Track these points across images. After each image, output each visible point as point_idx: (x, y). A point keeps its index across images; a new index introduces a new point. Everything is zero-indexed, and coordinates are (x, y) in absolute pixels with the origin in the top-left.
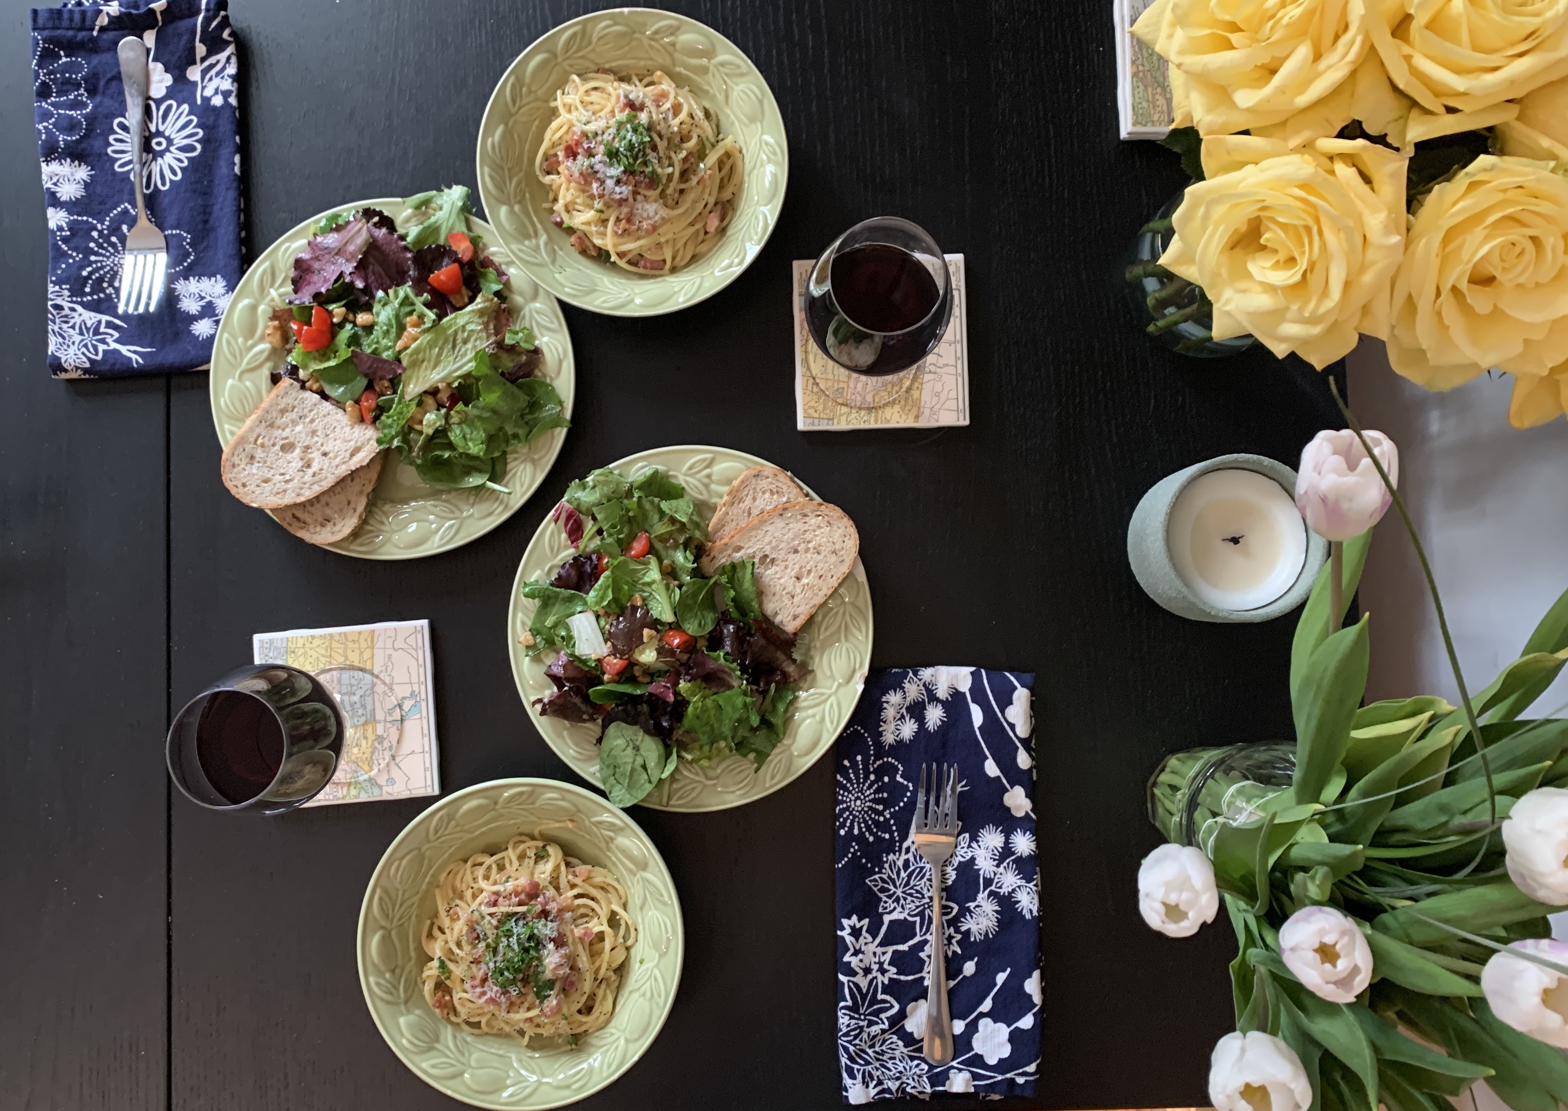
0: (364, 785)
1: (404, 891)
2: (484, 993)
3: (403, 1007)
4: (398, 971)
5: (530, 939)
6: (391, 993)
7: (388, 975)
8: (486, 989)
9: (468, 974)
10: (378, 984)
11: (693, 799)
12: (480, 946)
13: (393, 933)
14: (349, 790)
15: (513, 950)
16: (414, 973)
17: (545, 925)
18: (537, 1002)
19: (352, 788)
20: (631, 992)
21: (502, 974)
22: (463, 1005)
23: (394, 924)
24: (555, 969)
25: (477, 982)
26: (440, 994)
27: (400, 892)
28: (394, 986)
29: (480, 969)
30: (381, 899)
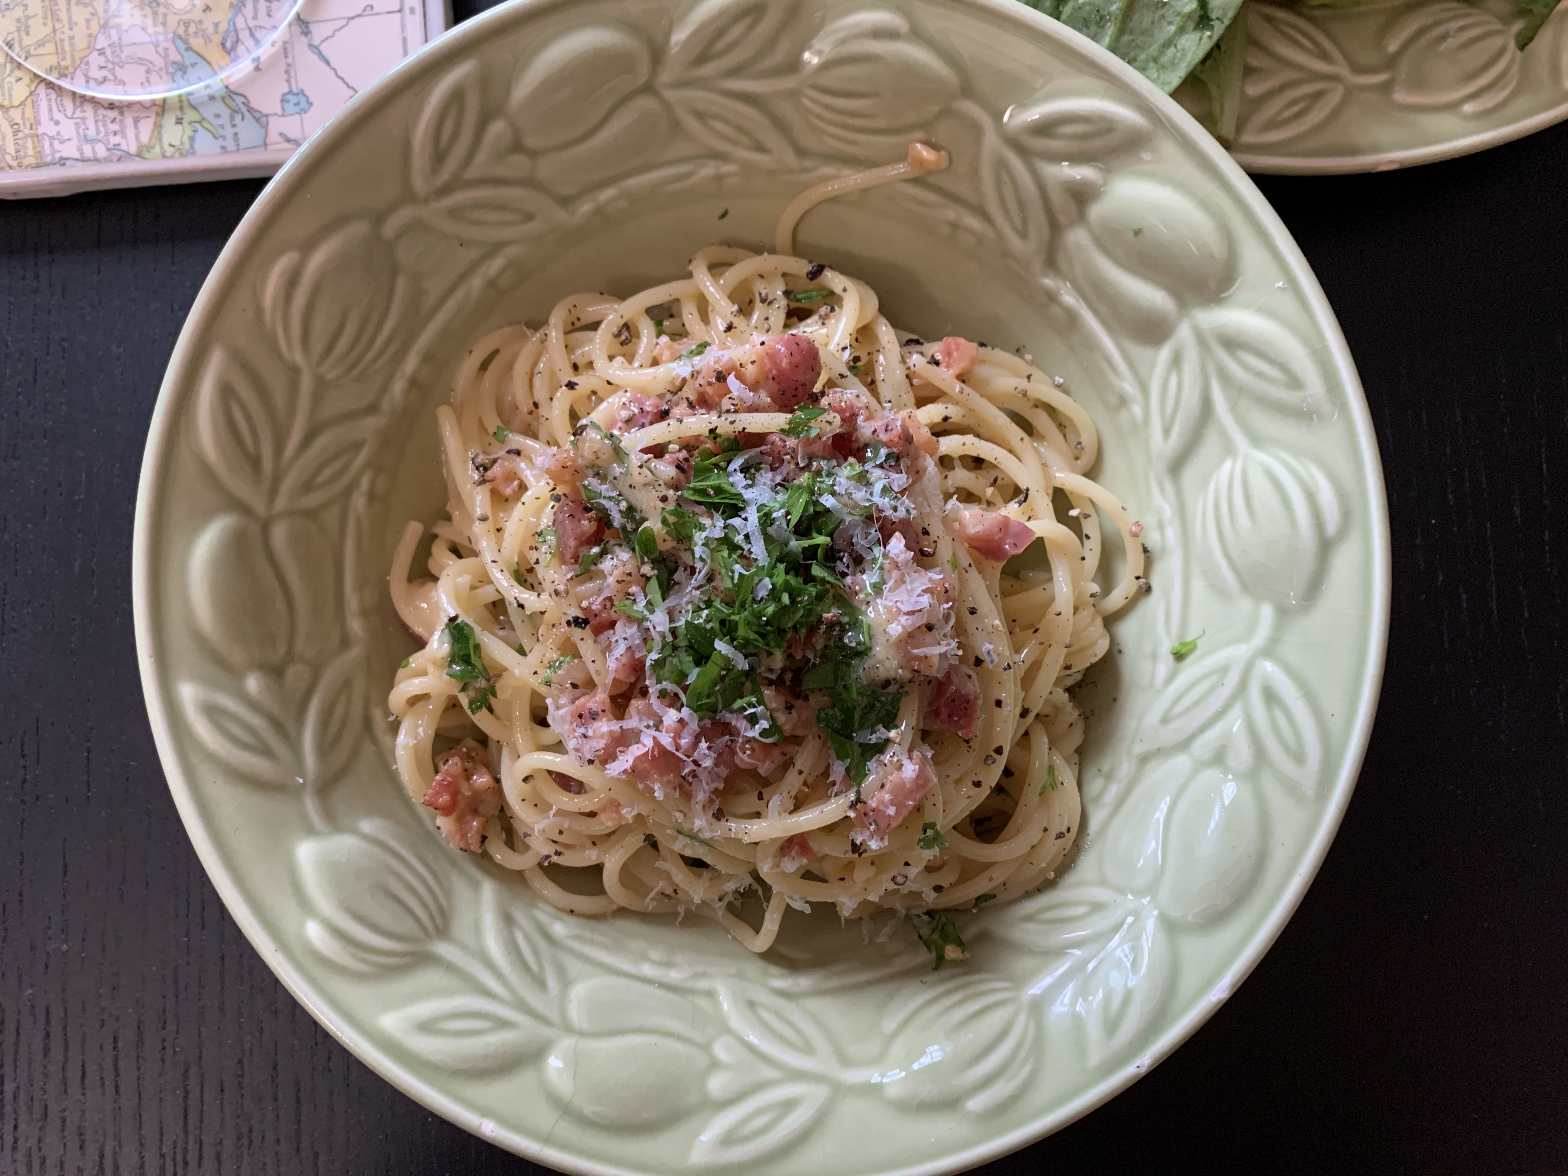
0: (208, 112)
1: (321, 386)
2: (624, 739)
3: (310, 805)
4: (295, 674)
5: (802, 529)
6: (265, 751)
7: (253, 684)
8: (632, 722)
9: (566, 672)
10: (212, 712)
11: (1318, 128)
12: (606, 565)
13: (279, 534)
14: (158, 127)
15: (746, 559)
16: (359, 687)
17: (863, 479)
18: (838, 769)
19: (169, 120)
20: (1145, 759)
21: (702, 657)
22: (539, 805)
23: (281, 503)
24: (911, 637)
25: (599, 699)
26: (453, 765)
27: (306, 383)
28: (277, 725)
29: (608, 648)
30: (226, 392)
